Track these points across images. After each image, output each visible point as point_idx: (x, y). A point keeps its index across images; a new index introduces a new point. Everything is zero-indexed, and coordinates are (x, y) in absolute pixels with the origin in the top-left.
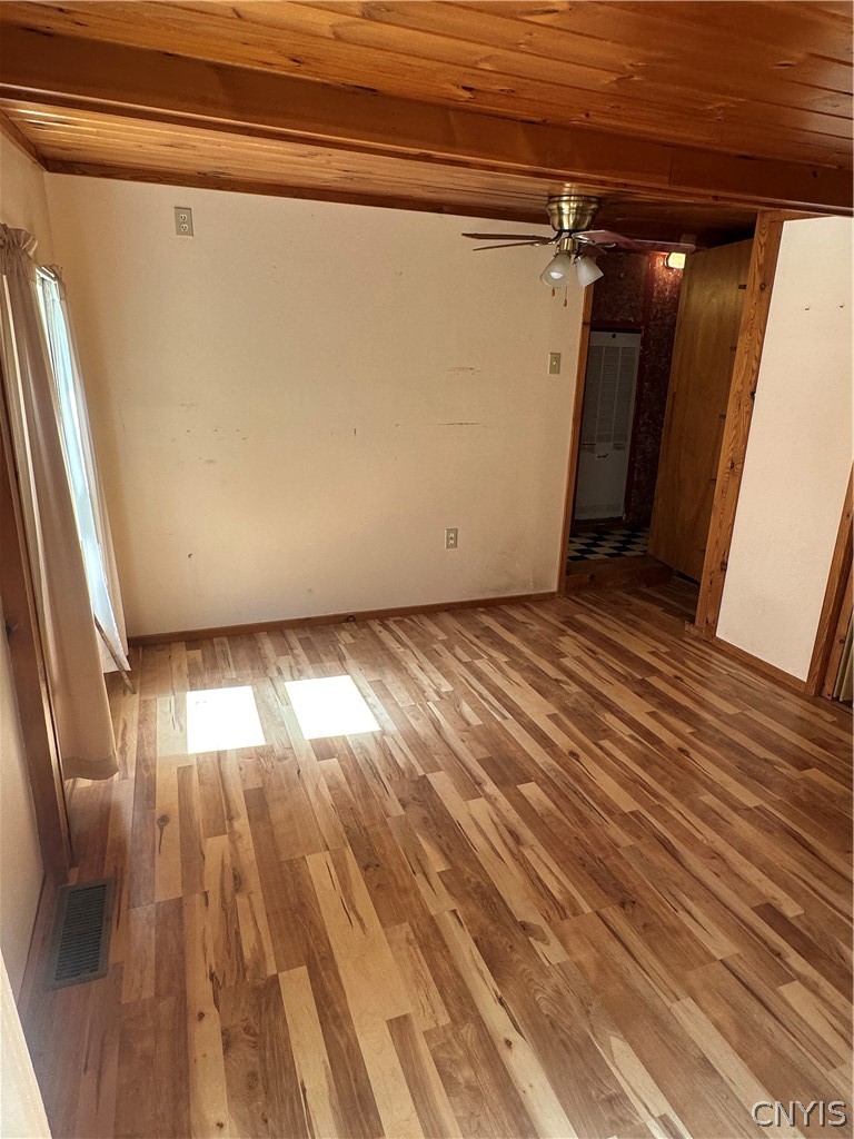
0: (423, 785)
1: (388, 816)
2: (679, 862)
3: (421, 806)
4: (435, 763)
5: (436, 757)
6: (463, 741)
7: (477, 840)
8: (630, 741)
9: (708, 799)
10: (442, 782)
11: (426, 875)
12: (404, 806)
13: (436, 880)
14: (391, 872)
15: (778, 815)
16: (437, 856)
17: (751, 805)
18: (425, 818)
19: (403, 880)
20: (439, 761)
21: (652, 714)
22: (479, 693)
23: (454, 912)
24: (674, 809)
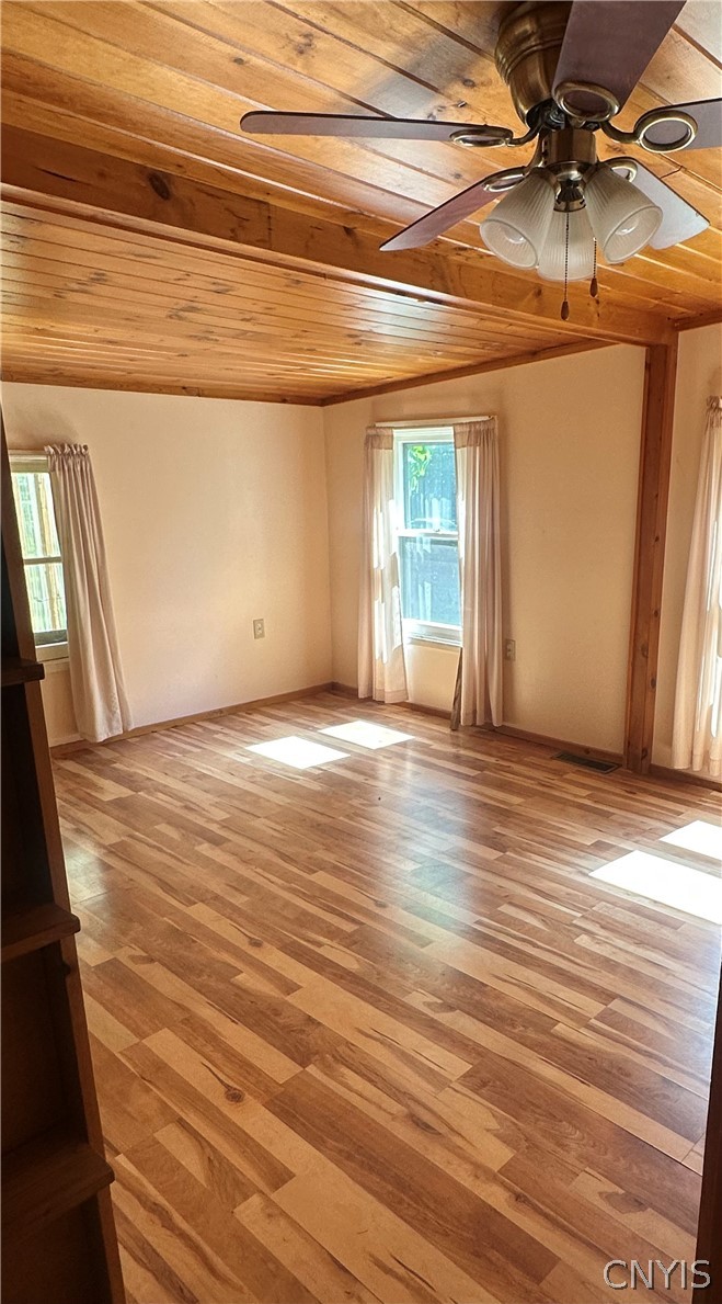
8: (321, 939)
9: (240, 900)
15: (175, 903)
17: (200, 906)
21: (290, 987)
22: (538, 947)
24: (277, 884)
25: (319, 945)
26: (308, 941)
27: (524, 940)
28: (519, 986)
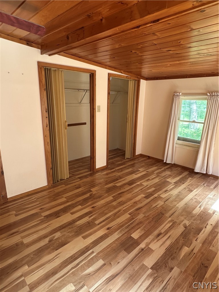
0: (156, 267)
1: (181, 272)
2: (142, 208)
3: (167, 263)
4: (140, 268)
5: (136, 269)
6: (119, 263)
7: (168, 243)
10: (150, 261)
11: (192, 250)
12: (172, 269)
13: (192, 247)
14: (201, 259)
16: (183, 250)
18: (172, 259)
19: (200, 255)
20: (138, 267)
23: (196, 240)
25: (90, 217)
26: (92, 215)
27: (78, 264)
28: (52, 259)
